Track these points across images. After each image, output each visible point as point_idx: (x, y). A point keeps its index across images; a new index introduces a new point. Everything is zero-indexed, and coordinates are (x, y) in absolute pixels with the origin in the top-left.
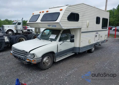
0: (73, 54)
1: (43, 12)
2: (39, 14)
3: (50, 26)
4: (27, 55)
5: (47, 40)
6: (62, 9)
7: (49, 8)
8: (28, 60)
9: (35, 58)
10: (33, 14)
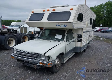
0: (74, 53)
1: (48, 11)
2: (42, 12)
3: (59, 25)
4: (39, 58)
5: (53, 40)
6: (73, 9)
7: (51, 7)
8: (42, 63)
9: (49, 61)
10: (33, 12)
